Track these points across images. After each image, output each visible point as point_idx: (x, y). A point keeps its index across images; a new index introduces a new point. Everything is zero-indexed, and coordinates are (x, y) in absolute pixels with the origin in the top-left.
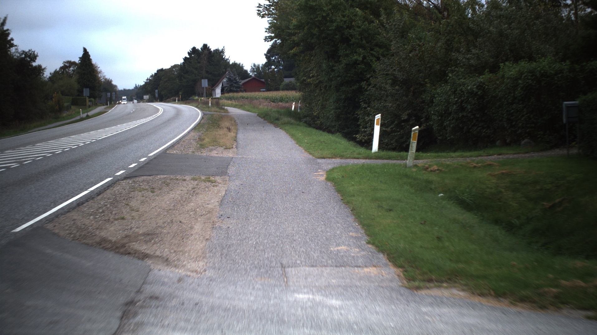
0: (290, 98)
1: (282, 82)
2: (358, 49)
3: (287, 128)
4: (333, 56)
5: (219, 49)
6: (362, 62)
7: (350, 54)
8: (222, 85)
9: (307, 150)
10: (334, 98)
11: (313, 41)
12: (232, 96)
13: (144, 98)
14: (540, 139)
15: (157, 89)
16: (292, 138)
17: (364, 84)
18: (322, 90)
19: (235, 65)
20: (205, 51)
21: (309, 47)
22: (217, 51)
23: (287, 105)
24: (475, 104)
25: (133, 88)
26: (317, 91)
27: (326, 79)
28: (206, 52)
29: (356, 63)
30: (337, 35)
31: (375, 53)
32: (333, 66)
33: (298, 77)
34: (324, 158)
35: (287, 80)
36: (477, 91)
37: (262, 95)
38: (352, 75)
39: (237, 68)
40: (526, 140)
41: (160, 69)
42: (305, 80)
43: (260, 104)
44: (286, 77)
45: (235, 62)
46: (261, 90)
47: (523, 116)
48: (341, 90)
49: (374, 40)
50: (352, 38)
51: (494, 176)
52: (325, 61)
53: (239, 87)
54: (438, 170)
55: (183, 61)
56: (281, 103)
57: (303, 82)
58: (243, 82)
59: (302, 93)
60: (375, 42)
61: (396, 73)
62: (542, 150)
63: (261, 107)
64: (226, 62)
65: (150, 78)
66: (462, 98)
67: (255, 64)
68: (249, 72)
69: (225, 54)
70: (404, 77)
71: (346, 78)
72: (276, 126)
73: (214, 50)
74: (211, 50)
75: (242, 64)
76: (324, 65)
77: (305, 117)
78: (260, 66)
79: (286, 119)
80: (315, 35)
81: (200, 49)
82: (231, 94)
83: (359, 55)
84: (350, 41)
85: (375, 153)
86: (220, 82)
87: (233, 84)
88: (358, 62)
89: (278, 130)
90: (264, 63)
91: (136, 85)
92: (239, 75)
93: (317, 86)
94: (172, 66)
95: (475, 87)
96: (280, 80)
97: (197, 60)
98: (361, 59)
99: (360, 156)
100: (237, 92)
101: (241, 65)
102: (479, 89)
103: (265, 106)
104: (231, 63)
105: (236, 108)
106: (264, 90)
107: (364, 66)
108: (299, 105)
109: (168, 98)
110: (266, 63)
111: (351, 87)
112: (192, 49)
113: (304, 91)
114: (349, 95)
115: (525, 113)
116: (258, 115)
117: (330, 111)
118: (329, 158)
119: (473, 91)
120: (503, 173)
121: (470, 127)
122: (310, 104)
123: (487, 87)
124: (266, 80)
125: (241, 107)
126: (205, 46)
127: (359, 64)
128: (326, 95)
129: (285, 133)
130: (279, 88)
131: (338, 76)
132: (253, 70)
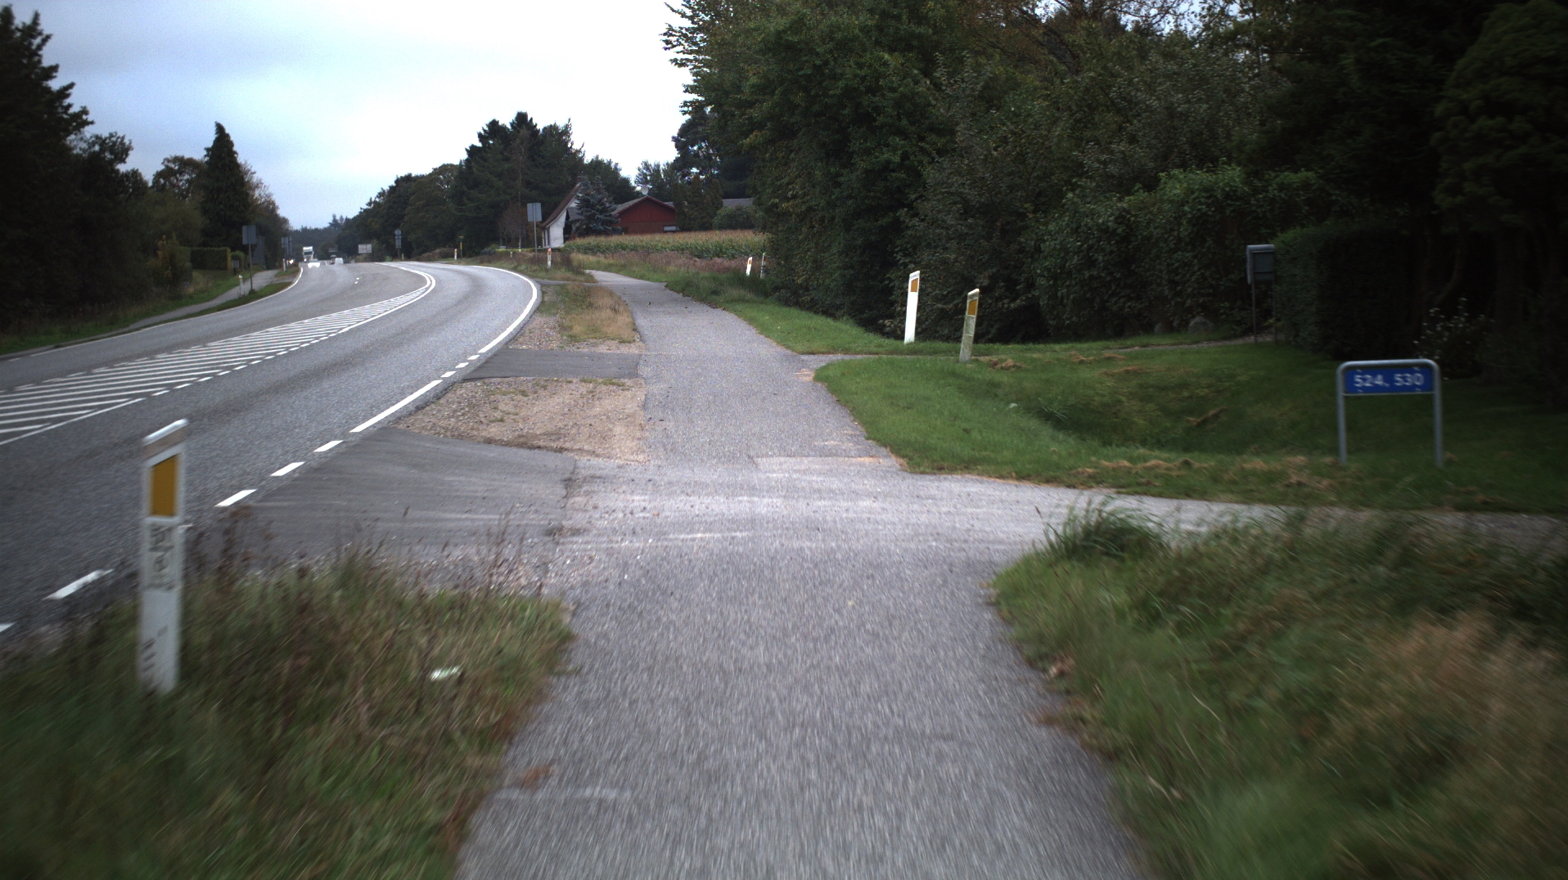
0: (740, 247)
1: (718, 208)
2: (891, 138)
3: (739, 307)
4: (838, 152)
5: (558, 124)
6: (901, 165)
7: (874, 149)
8: (568, 217)
9: (783, 342)
10: (839, 244)
11: (792, 120)
12: (595, 243)
13: (360, 252)
14: (1224, 316)
15: (396, 226)
16: (750, 324)
17: (902, 213)
18: (814, 227)
19: (597, 164)
20: (522, 131)
21: (785, 132)
22: (552, 130)
23: (733, 264)
24: (1111, 252)
25: (327, 225)
26: (804, 229)
27: (823, 203)
28: (524, 132)
29: (887, 167)
30: (844, 107)
31: (927, 146)
32: (838, 175)
33: (759, 198)
34: (813, 354)
35: (730, 204)
36: (1115, 226)
37: (671, 240)
38: (879, 195)
39: (603, 171)
40: (1197, 319)
41: (403, 175)
42: (776, 206)
43: (668, 263)
44: (727, 196)
45: (597, 157)
46: (666, 228)
47: (1194, 273)
48: (855, 228)
49: (927, 118)
50: (879, 115)
51: (1113, 375)
52: (819, 164)
53: (610, 223)
54: (1014, 366)
55: (465, 156)
56: (719, 260)
57: (770, 210)
58: (621, 207)
59: (770, 236)
60: (927, 122)
61: (967, 191)
62: (1225, 339)
63: (671, 268)
64: (575, 158)
65: (377, 200)
66: (1090, 242)
67: (649, 163)
68: (633, 184)
69: (573, 138)
70: (982, 200)
71: (866, 201)
72: (714, 305)
73: (545, 128)
74: (538, 127)
75: (617, 164)
76: (817, 172)
77: (777, 289)
78: (662, 167)
79: (735, 293)
80: (798, 105)
81: (509, 126)
82: (591, 240)
83: (895, 150)
84: (875, 120)
85: (910, 344)
86: (562, 210)
87: (594, 215)
88: (891, 166)
89: (719, 311)
90: (671, 160)
91: (334, 216)
92: (607, 189)
93: (803, 217)
94: (435, 169)
95: (1111, 219)
96: (713, 203)
97: (502, 153)
98: (897, 159)
99: (880, 349)
100: (606, 233)
101: (613, 165)
102: (1120, 223)
103: (680, 267)
104: (587, 160)
105: (610, 271)
106: (674, 228)
107: (904, 176)
108: (763, 263)
109: (424, 251)
110: (677, 160)
111: (877, 221)
112: (488, 126)
113: (774, 230)
114: (873, 238)
115: (1196, 268)
116: (666, 286)
117: (831, 274)
118: (823, 353)
119: (1108, 227)
120: (1127, 372)
121: (1106, 298)
122: (787, 259)
123: (1133, 219)
124: (679, 205)
125: (621, 269)
126: (522, 118)
127: (893, 171)
128: (824, 238)
129: (736, 317)
130: (711, 225)
131: (849, 197)
132: (643, 180)
